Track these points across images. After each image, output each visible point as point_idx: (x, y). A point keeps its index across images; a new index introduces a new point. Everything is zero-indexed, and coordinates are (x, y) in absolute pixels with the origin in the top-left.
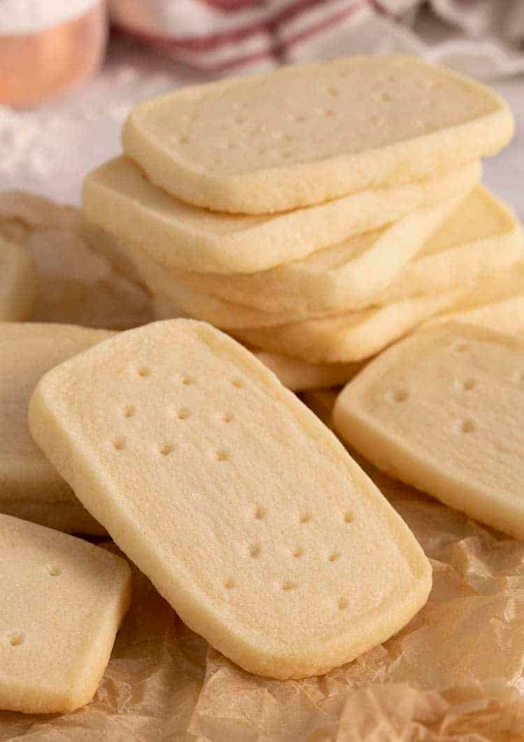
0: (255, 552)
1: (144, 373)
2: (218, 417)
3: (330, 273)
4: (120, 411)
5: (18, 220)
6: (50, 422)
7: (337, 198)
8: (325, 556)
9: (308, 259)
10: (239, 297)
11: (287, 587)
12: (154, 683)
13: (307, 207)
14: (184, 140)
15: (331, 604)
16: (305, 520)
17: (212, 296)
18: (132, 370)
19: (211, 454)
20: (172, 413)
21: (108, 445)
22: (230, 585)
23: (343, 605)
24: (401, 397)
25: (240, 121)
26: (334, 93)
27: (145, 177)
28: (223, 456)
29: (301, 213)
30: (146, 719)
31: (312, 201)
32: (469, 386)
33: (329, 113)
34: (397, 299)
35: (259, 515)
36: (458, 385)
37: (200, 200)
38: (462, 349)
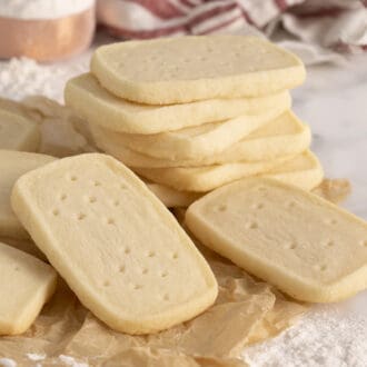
0: (122, 270)
1: (74, 179)
2: (111, 202)
3: (190, 139)
4: (59, 196)
5: (37, 111)
6: (21, 200)
7: (198, 101)
8: (160, 273)
9: (179, 131)
10: (140, 149)
11: (137, 288)
12: (57, 328)
13: (181, 104)
14: (122, 65)
15: (160, 297)
16: (152, 255)
17: (127, 148)
18: (68, 177)
19: (105, 220)
20: (86, 199)
21: (50, 213)
22: (107, 284)
23: (166, 298)
24: (223, 209)
25: (154, 58)
26: (210, 50)
27: (99, 83)
28: (111, 222)
29: (176, 106)
30: (48, 343)
31: (184, 101)
32: (260, 207)
33: (204, 59)
34: (230, 162)
35: (127, 251)
36: (254, 206)
37: (123, 95)
38: (261, 189)
